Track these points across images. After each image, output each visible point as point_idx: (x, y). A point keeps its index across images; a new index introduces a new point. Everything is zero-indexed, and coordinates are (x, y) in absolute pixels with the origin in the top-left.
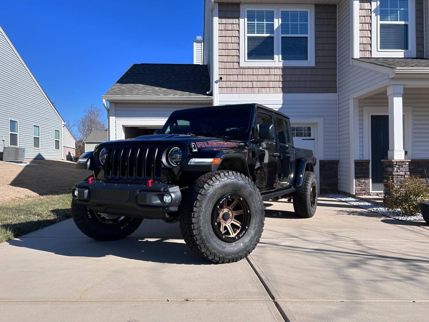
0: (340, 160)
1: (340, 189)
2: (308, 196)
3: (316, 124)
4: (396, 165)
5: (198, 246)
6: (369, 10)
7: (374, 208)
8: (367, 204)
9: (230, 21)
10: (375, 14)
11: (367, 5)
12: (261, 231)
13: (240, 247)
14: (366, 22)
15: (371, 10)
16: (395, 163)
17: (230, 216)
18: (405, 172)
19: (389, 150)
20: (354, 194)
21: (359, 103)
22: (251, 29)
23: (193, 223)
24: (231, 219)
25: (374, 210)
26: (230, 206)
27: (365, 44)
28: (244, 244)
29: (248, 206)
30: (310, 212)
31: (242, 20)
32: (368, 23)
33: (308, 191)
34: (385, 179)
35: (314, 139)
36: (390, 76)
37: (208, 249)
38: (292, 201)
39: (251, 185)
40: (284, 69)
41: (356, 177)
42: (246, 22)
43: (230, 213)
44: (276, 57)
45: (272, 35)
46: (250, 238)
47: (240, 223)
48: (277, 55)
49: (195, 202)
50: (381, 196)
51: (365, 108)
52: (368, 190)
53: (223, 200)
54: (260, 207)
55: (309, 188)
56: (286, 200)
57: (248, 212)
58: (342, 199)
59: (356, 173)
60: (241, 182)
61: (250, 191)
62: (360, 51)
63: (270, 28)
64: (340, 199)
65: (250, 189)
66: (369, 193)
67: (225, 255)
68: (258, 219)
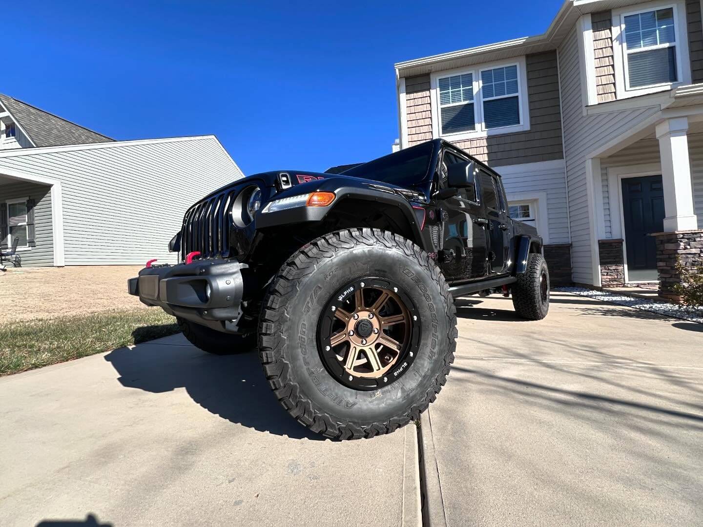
0: (573, 243)
1: (575, 280)
2: (536, 288)
3: (536, 200)
4: (683, 238)
5: (282, 403)
6: (609, 39)
7: (645, 305)
8: (628, 299)
9: (420, 94)
10: (618, 42)
11: (605, 33)
12: (447, 361)
13: (393, 400)
14: (605, 56)
15: (611, 38)
16: (682, 236)
17: (374, 327)
18: (700, 248)
19: (665, 217)
20: (601, 286)
21: (601, 163)
22: (444, 98)
23: (264, 349)
24: (377, 335)
25: (645, 307)
26: (374, 306)
27: (605, 85)
28: (406, 394)
29: (414, 306)
30: (541, 312)
31: (433, 92)
32: (608, 57)
33: (537, 280)
34: (661, 261)
35: (534, 220)
36: (662, 106)
37: (306, 410)
38: (511, 296)
39: (420, 259)
40: (489, 138)
41: (602, 264)
42: (439, 92)
43: (375, 322)
44: (478, 126)
45: (471, 102)
46: (420, 379)
47: (398, 343)
48: (479, 123)
49: (272, 297)
50: (645, 287)
51: (610, 170)
52: (622, 279)
53: (345, 293)
54: (444, 308)
55: (538, 276)
56: (501, 295)
57: (413, 319)
58: (582, 293)
59: (601, 258)
60: (394, 252)
61: (418, 273)
62: (598, 95)
63: (469, 94)
64: (578, 293)
65: (418, 268)
66: (625, 283)
67: (354, 423)
68: (438, 334)
